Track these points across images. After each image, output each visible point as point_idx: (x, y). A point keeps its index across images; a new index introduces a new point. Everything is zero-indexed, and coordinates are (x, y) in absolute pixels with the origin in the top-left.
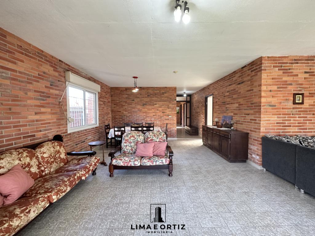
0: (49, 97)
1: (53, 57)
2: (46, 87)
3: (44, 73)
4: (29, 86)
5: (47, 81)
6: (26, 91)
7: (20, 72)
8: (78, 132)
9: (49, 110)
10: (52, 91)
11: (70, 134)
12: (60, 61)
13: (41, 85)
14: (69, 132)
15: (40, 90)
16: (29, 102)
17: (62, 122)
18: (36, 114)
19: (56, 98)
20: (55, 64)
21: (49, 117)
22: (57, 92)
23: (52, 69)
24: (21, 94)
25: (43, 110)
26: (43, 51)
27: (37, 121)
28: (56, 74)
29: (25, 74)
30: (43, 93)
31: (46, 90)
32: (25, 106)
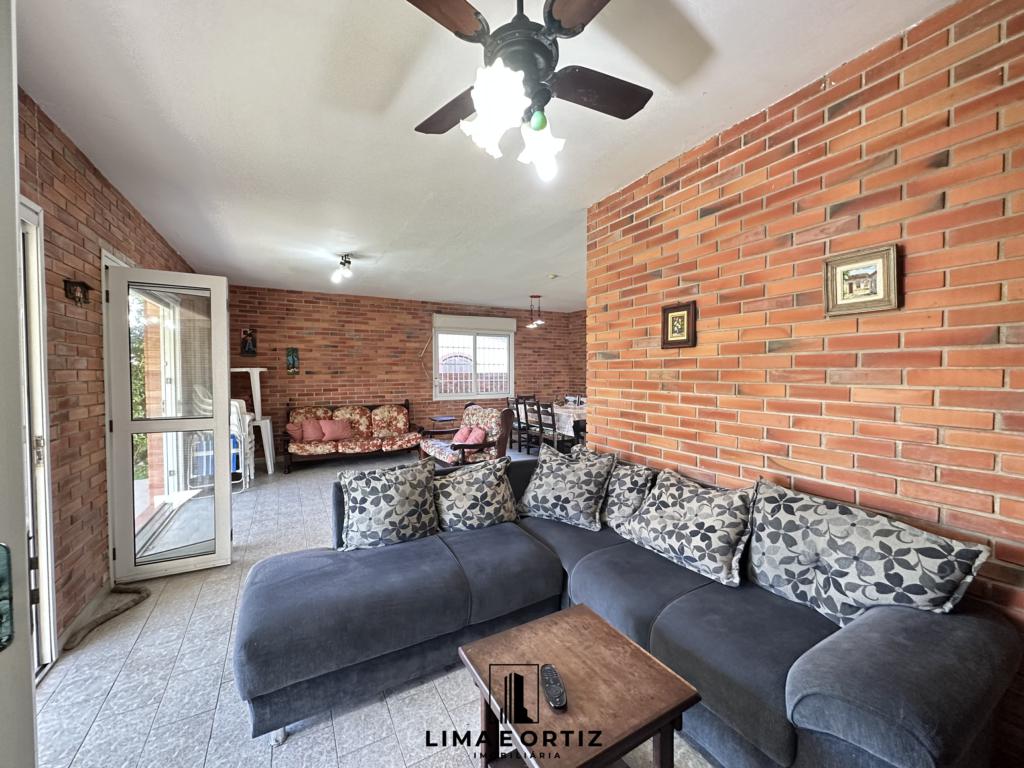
0: (404, 353)
1: (411, 301)
2: (401, 341)
3: (399, 324)
4: (380, 344)
5: (403, 333)
6: (376, 349)
7: (372, 331)
8: (455, 401)
9: (404, 368)
10: (408, 344)
11: (438, 402)
12: (423, 302)
13: (395, 341)
14: (434, 399)
15: (393, 345)
16: (379, 360)
17: (423, 384)
18: (387, 373)
19: (415, 353)
20: (415, 309)
21: (405, 376)
22: (417, 345)
23: (410, 316)
24: (371, 353)
25: (395, 368)
26: (397, 300)
27: (387, 380)
28: (417, 322)
29: (376, 331)
30: (397, 348)
31: (400, 345)
32: (375, 364)
